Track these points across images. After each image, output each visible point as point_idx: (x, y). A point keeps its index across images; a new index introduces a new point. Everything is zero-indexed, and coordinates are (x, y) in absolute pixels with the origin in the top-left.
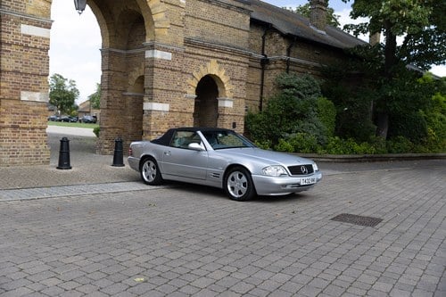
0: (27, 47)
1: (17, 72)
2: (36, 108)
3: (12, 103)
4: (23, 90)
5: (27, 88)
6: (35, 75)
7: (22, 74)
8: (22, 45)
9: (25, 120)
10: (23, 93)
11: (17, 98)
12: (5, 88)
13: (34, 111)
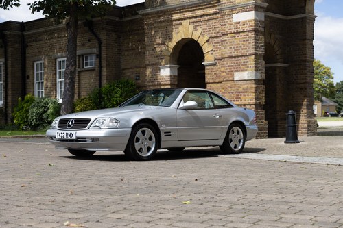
0: (237, 33)
1: (232, 57)
2: (245, 86)
3: (229, 84)
4: (235, 71)
5: (239, 69)
6: (244, 56)
7: (235, 57)
8: (234, 33)
9: (238, 97)
10: (236, 74)
11: (231, 79)
12: (223, 72)
13: (244, 89)
